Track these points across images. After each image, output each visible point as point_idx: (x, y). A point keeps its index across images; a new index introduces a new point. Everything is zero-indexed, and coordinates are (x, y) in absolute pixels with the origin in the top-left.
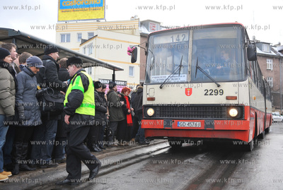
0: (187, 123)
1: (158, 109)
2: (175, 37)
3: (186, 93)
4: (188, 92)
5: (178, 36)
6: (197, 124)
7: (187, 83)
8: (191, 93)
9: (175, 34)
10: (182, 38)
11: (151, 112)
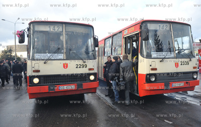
0: (65, 87)
1: (42, 78)
2: (52, 27)
3: (64, 67)
4: (65, 66)
5: (54, 27)
6: (72, 87)
7: (64, 60)
8: (67, 67)
9: (52, 25)
10: (58, 29)
11: (36, 81)
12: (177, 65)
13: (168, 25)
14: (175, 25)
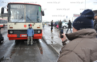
12: (25, 26)
13: (23, 5)
14: (27, 5)
